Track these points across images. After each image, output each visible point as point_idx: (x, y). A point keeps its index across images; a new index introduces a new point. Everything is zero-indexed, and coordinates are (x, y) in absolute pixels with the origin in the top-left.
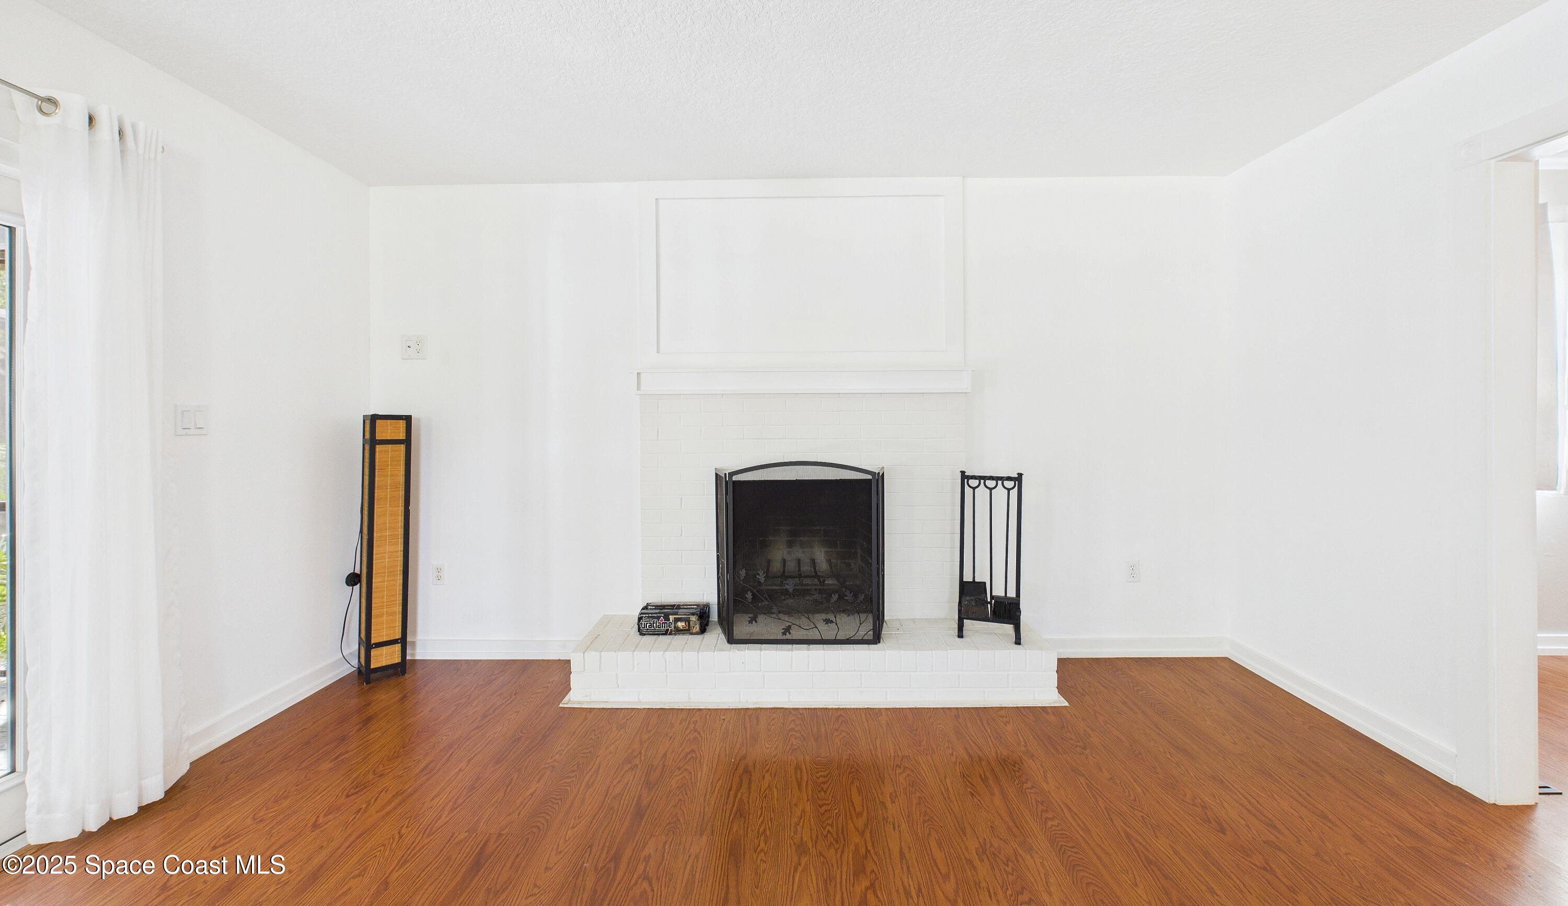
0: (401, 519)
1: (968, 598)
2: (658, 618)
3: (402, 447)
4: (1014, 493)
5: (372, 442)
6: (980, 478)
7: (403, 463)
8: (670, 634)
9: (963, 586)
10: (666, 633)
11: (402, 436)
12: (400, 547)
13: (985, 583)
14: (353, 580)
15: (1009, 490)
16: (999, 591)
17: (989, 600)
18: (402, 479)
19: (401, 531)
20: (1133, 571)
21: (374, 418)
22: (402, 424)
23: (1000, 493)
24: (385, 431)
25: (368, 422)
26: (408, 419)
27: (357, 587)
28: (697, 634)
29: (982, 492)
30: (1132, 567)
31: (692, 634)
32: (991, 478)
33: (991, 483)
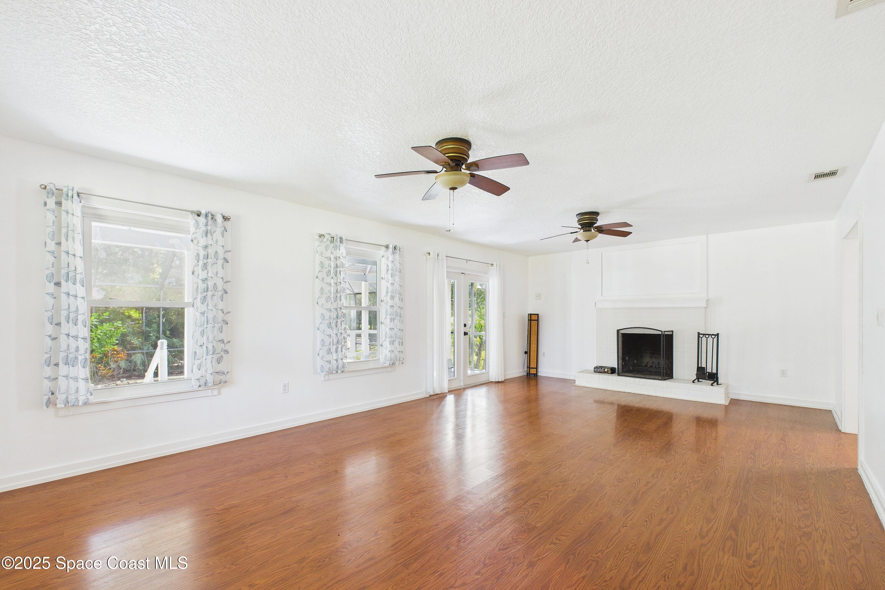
0: (536, 339)
1: (699, 372)
2: (599, 368)
3: (537, 321)
4: (715, 340)
5: (530, 320)
6: (704, 334)
7: (537, 325)
8: (602, 373)
9: (698, 368)
10: (601, 372)
11: (537, 319)
12: (536, 346)
13: (705, 367)
14: (526, 353)
15: (713, 338)
16: (709, 370)
17: (706, 373)
18: (537, 329)
19: (536, 342)
20: (783, 373)
21: (531, 314)
22: (537, 316)
23: (710, 339)
24: (534, 318)
25: (529, 316)
26: (538, 315)
27: (527, 355)
28: (610, 374)
29: (704, 339)
30: (783, 371)
31: (608, 373)
32: (707, 334)
33: (707, 336)
